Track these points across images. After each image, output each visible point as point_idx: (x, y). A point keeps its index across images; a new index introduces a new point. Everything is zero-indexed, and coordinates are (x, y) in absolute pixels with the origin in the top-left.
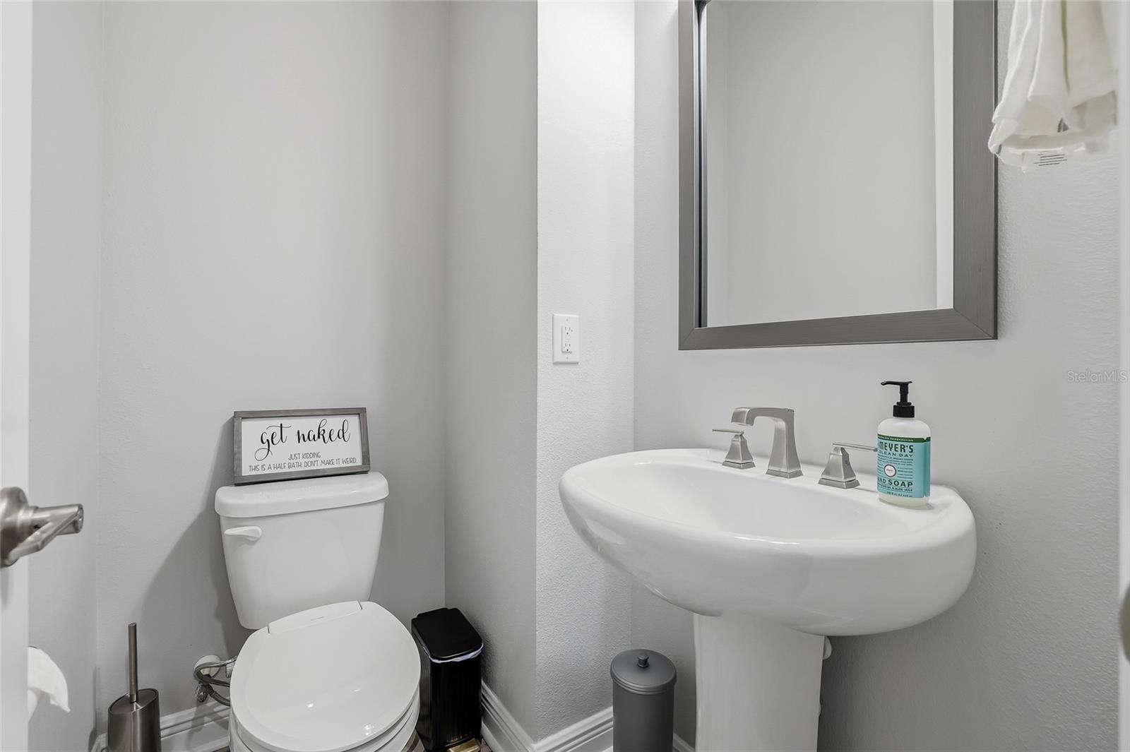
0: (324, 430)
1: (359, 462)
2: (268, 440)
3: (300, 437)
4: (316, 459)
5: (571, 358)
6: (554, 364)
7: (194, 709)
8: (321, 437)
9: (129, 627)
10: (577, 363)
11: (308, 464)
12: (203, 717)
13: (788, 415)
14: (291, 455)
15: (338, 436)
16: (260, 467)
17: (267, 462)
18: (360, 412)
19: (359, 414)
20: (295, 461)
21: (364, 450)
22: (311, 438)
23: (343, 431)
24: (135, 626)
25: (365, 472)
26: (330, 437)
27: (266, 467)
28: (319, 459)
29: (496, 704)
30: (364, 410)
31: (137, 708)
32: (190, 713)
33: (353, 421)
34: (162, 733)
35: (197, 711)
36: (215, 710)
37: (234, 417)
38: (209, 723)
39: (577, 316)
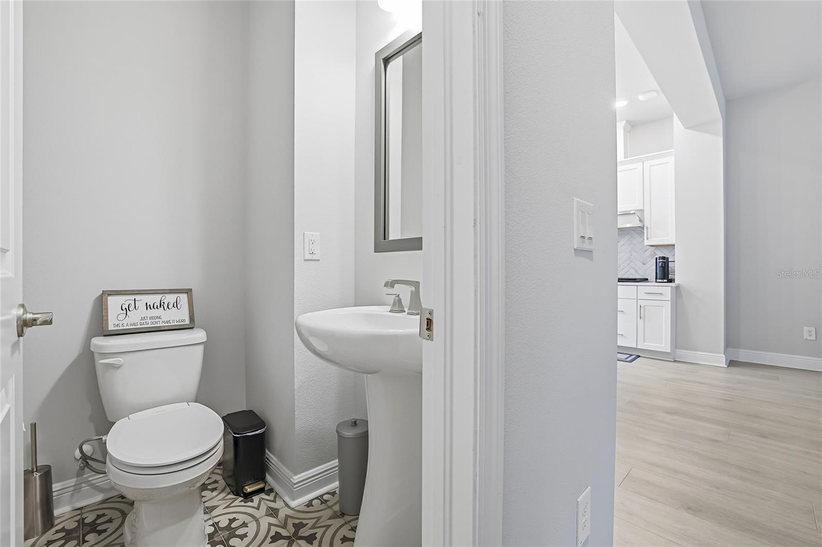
0: (164, 303)
1: (187, 322)
2: (126, 309)
3: (148, 307)
4: (159, 320)
5: (315, 257)
6: (305, 260)
7: (75, 479)
8: (162, 306)
9: (31, 424)
10: (319, 260)
11: (153, 323)
12: (81, 483)
13: (416, 284)
14: (142, 318)
15: (173, 306)
16: (120, 325)
17: (125, 322)
18: (188, 292)
19: (187, 293)
20: (144, 321)
21: (191, 314)
22: (155, 307)
23: (177, 303)
24: (35, 424)
25: (192, 328)
26: (168, 307)
27: (125, 325)
28: (161, 320)
29: (274, 460)
30: (191, 290)
31: (36, 474)
32: (72, 482)
33: (184, 298)
34: (54, 494)
35: (76, 481)
36: (90, 479)
37: (102, 294)
38: (85, 488)
39: (319, 233)
